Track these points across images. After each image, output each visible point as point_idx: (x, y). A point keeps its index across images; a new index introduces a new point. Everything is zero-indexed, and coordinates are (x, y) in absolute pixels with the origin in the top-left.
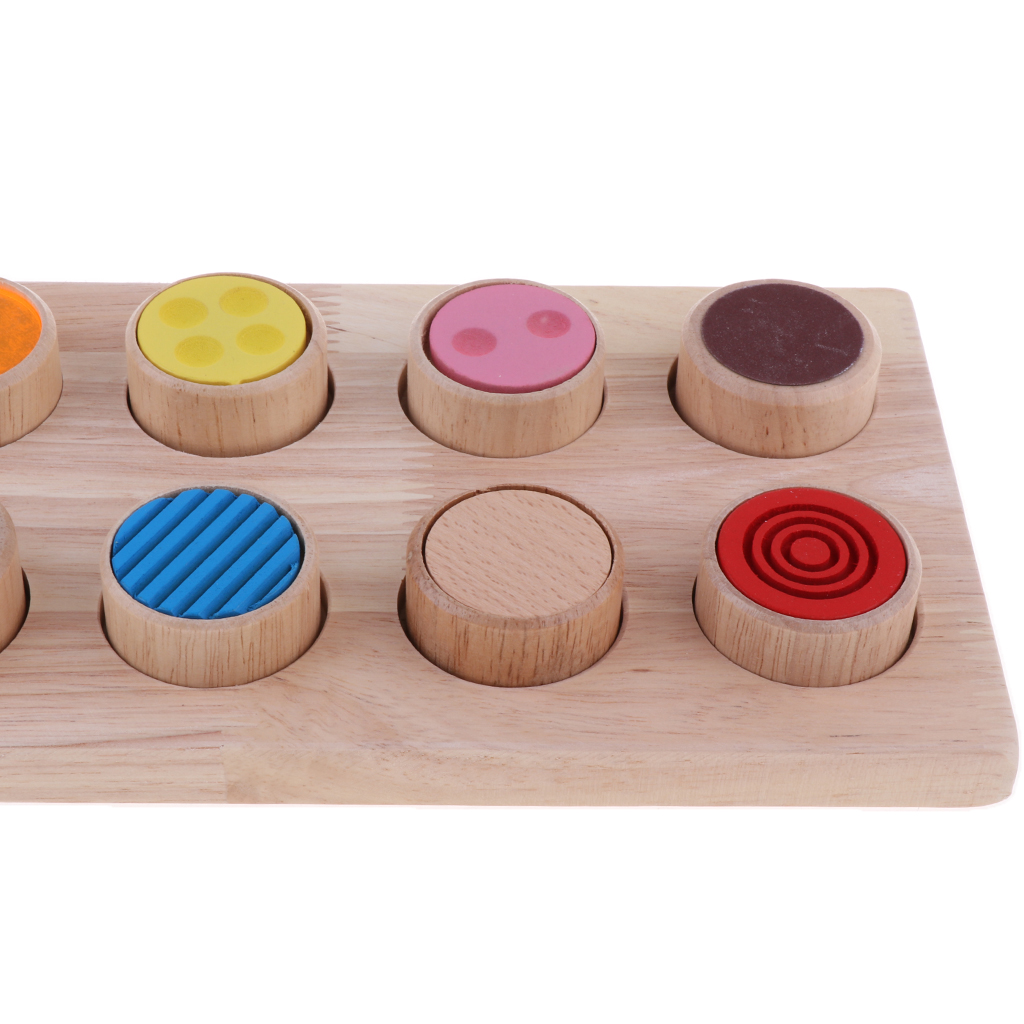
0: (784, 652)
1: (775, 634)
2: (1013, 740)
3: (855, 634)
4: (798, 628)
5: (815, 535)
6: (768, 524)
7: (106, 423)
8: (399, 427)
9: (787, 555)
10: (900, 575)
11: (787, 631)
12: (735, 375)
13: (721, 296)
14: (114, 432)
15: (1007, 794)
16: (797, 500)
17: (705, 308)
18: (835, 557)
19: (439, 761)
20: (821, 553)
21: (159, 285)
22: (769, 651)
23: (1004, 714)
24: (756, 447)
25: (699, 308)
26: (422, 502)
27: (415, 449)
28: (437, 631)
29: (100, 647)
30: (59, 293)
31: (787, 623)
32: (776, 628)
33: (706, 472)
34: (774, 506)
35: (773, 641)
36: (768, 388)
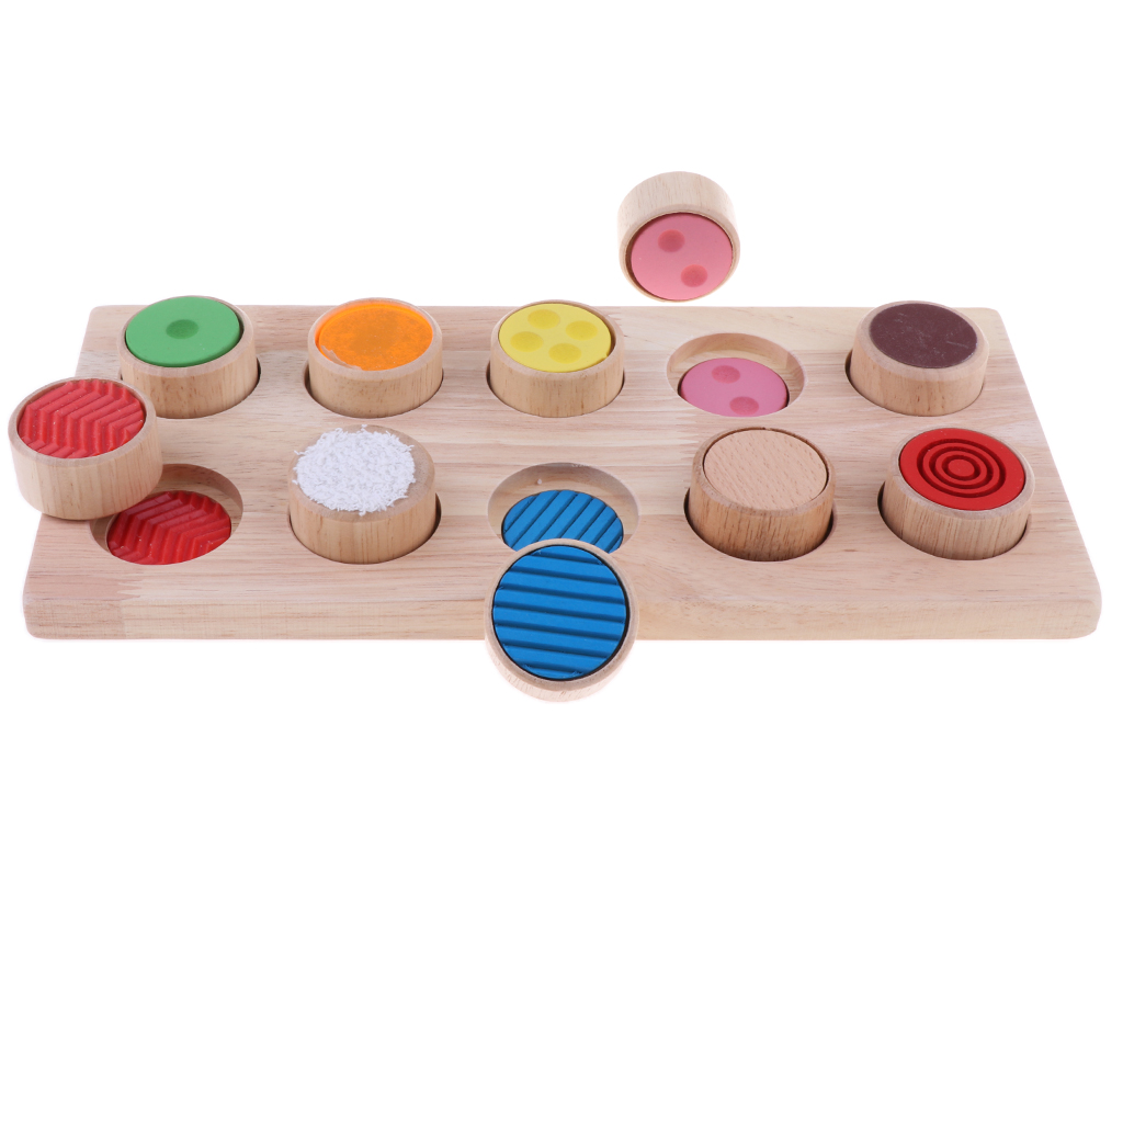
0: (952, 534)
1: (947, 522)
2: (1098, 593)
3: (999, 519)
4: (962, 516)
5: (962, 457)
6: (931, 453)
7: (476, 396)
9: (946, 470)
10: (1019, 488)
11: (956, 519)
13: (880, 311)
14: (482, 401)
15: (1093, 629)
16: (946, 437)
17: (870, 320)
18: (977, 473)
19: (723, 610)
20: (970, 470)
21: (513, 308)
22: (942, 533)
23: (1090, 576)
24: (910, 410)
25: (866, 320)
26: (692, 445)
27: (683, 412)
28: (711, 526)
30: (444, 314)
31: (955, 514)
32: (948, 518)
33: (877, 425)
34: (932, 441)
35: (946, 526)
36: (920, 370)
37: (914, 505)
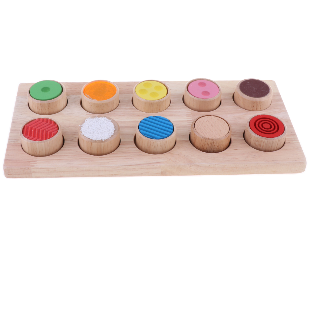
0: (265, 144)
1: (263, 141)
2: (305, 160)
3: (278, 140)
4: (268, 140)
5: (267, 123)
6: (258, 122)
7: (129, 107)
8: (184, 107)
9: (262, 126)
10: (283, 131)
11: (266, 140)
12: (247, 96)
13: (242, 82)
14: (131, 109)
15: (304, 171)
16: (262, 117)
17: (240, 84)
18: (271, 127)
19: (201, 167)
20: (269, 126)
21: (138, 82)
22: (262, 144)
23: (303, 156)
24: (251, 109)
25: (238, 84)
26: (190, 120)
27: (188, 111)
28: (197, 143)
29: (135, 147)
30: (119, 84)
31: (266, 139)
32: (264, 140)
33: (242, 114)
34: (258, 118)
36: (254, 98)
37: (254, 136)
